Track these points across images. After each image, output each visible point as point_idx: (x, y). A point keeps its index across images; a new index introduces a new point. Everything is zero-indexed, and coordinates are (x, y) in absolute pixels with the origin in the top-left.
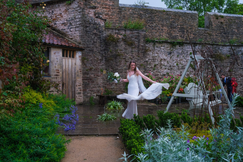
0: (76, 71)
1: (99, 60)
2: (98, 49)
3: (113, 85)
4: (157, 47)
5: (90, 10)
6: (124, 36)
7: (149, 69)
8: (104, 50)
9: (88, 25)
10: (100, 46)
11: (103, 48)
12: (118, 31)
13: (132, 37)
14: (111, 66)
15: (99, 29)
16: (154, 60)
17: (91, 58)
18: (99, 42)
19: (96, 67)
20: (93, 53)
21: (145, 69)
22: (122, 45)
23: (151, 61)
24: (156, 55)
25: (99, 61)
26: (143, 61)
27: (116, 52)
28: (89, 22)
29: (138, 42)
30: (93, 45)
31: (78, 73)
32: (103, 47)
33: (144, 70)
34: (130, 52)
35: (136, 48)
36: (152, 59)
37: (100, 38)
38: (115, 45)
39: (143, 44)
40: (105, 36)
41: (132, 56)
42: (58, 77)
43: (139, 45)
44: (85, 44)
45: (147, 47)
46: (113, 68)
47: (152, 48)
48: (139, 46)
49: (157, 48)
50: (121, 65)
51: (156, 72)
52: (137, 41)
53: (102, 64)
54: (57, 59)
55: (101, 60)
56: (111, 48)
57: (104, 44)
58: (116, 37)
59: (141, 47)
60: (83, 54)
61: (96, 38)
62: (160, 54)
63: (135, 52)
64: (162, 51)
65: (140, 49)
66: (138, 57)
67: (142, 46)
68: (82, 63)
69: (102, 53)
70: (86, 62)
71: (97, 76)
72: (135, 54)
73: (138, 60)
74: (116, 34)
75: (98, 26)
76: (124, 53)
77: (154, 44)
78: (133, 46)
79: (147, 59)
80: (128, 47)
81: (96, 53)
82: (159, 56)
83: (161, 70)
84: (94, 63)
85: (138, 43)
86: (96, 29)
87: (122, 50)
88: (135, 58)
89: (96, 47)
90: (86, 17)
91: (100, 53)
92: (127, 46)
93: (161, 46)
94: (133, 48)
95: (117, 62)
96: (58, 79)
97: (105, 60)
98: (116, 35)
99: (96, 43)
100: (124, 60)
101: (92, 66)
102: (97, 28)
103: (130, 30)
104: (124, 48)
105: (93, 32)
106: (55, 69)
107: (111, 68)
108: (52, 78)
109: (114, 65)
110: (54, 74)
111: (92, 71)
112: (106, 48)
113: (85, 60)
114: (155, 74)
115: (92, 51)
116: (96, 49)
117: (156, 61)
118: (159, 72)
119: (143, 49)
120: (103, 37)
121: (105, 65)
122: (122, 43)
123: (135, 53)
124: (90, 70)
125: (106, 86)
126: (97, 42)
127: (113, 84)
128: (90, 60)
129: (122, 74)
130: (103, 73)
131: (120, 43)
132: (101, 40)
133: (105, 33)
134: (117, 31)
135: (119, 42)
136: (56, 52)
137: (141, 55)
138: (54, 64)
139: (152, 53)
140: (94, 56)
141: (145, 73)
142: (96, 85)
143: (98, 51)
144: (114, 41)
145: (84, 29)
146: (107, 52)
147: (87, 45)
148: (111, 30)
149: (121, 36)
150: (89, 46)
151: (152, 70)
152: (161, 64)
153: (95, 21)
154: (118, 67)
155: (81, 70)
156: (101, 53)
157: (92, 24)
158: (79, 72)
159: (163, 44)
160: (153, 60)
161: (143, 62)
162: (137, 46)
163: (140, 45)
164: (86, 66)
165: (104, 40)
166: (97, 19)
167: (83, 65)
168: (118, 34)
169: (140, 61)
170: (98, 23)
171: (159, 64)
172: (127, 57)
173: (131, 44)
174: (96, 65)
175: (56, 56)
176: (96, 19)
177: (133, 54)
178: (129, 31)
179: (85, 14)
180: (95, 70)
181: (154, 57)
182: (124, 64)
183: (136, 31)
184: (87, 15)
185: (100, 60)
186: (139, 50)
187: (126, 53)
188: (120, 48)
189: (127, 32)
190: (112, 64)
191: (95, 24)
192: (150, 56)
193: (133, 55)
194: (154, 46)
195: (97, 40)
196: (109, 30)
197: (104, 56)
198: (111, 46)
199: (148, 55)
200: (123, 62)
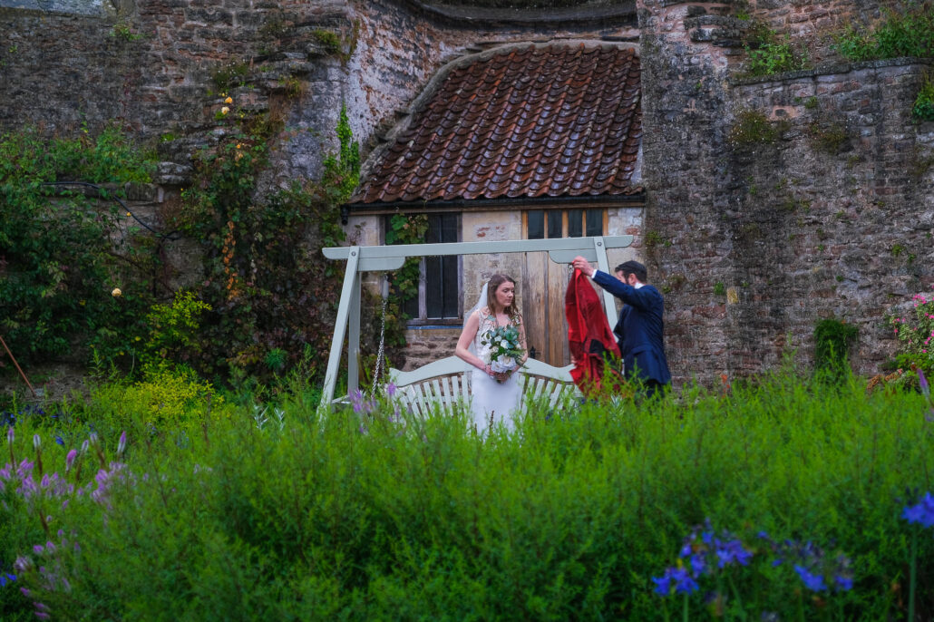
1: (707, 242)
2: (704, 188)
3: (766, 358)
5: (671, 14)
6: (812, 105)
8: (730, 189)
9: (664, 85)
10: (714, 173)
11: (726, 182)
12: (784, 85)
13: (846, 106)
14: (760, 266)
15: (708, 92)
17: (680, 235)
18: (707, 155)
19: (700, 271)
20: (688, 209)
21: (913, 269)
22: (802, 156)
25: (709, 244)
26: (906, 229)
27: (777, 194)
28: (668, 67)
29: (873, 128)
30: (684, 170)
32: (723, 178)
33: (908, 277)
34: (840, 187)
35: (871, 163)
37: (711, 133)
38: (771, 160)
39: (902, 136)
40: (732, 121)
43: (883, 142)
44: (654, 172)
45: (922, 147)
46: (768, 276)
48: (881, 150)
50: (802, 258)
52: (871, 125)
53: (720, 259)
55: (718, 238)
56: (757, 178)
57: (730, 162)
58: (777, 118)
59: (890, 153)
60: (649, 216)
61: (696, 137)
63: (863, 180)
65: (888, 165)
66: (881, 207)
67: (897, 147)
69: (719, 207)
70: (661, 251)
71: (702, 315)
72: (863, 193)
73: (880, 221)
74: (774, 104)
75: (704, 78)
76: (812, 197)
78: (851, 153)
79: (927, 217)
80: (826, 162)
81: (697, 210)
84: (690, 257)
85: (877, 134)
86: (694, 95)
87: (805, 178)
88: (863, 213)
89: (696, 180)
90: (658, 50)
91: (712, 204)
92: (824, 156)
94: (851, 163)
95: (781, 241)
97: (733, 239)
98: (777, 108)
99: (697, 159)
100: (813, 231)
101: (685, 268)
102: (697, 89)
103: (837, 73)
104: (814, 167)
105: (685, 110)
107: (761, 275)
109: (770, 262)
111: (686, 294)
112: (737, 180)
113: (658, 242)
115: (681, 198)
116: (698, 188)
119: (900, 163)
120: (722, 128)
121: (732, 261)
122: (802, 145)
123: (866, 189)
124: (677, 289)
125: (740, 361)
126: (699, 154)
127: (769, 351)
128: (676, 243)
129: (804, 301)
130: (725, 300)
131: (794, 146)
132: (715, 145)
133: (733, 108)
134: (780, 89)
135: (788, 144)
136: (487, 229)
137: (892, 197)
138: (479, 276)
140: (690, 224)
141: (918, 292)
142: (701, 360)
143: (704, 199)
145: (650, 104)
146: (742, 200)
147: (664, 173)
148: (755, 88)
149: (799, 108)
150: (669, 180)
153: (690, 56)
154: (787, 267)
156: (715, 204)
157: (681, 77)
161: (904, 232)
162: (875, 151)
163: (889, 139)
164: (663, 271)
166: (700, 46)
168: (782, 104)
169: (887, 228)
170: (701, 66)
172: (828, 214)
173: (842, 145)
174: (696, 263)
176: (693, 46)
177: (854, 192)
178: (830, 78)
179: (654, 37)
180: (694, 285)
182: (815, 252)
183: (864, 73)
184: (661, 39)
185: (714, 237)
186: (882, 172)
187: (823, 193)
188: (793, 170)
189: (822, 85)
190: (763, 257)
191: (693, 71)
193: (853, 200)
195: (699, 147)
196: (747, 89)
197: (729, 220)
198: (756, 167)
199: (928, 193)
200: (807, 240)
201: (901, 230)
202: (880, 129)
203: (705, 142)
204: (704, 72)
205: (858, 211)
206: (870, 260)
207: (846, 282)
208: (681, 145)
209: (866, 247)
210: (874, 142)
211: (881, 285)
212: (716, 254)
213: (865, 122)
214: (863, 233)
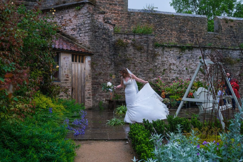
0: (85, 76)
1: (108, 65)
2: (107, 54)
3: (122, 90)
4: (166, 51)
5: (100, 16)
6: (133, 40)
7: (158, 74)
8: (114, 55)
9: (97, 30)
10: (110, 51)
11: (112, 53)
12: (127, 35)
13: (141, 42)
15: (108, 34)
16: (164, 65)
17: (100, 63)
18: (108, 47)
19: (105, 71)
20: (103, 58)
21: (154, 73)
22: (131, 50)
23: (160, 65)
24: (165, 59)
25: (108, 66)
26: (152, 66)
27: (125, 57)
28: (98, 27)
29: (146, 47)
30: (102, 49)
31: (87, 77)
32: (112, 52)
33: (153, 75)
34: (139, 57)
35: (145, 53)
36: (161, 63)
37: (109, 43)
38: (124, 50)
39: (152, 49)
40: (114, 41)
41: (141, 60)
42: (68, 82)
43: (148, 49)
44: (94, 49)
45: (156, 51)
47: (161, 53)
48: (148, 51)
49: (166, 53)
51: (165, 76)
52: (146, 46)
53: (111, 69)
54: (66, 64)
55: (110, 65)
56: (120, 53)
57: (113, 49)
58: (125, 42)
59: (150, 52)
60: (92, 58)
61: (105, 43)
62: (169, 58)
63: (144, 56)
64: (172, 56)
65: (149, 54)
66: (148, 61)
67: (151, 51)
68: (91, 68)
69: (111, 58)
70: (95, 66)
71: (106, 81)
72: (144, 58)
73: (147, 64)
74: (125, 39)
75: (107, 31)
76: (133, 58)
77: (164, 49)
78: (142, 51)
79: (156, 64)
80: (137, 52)
81: (105, 58)
82: (168, 61)
83: (170, 75)
84: (103, 68)
87: (131, 54)
88: (144, 62)
89: (105, 52)
90: (95, 23)
91: (109, 57)
92: (136, 51)
93: (171, 51)
94: (141, 53)
95: (126, 66)
96: (67, 84)
97: (114, 65)
99: (105, 47)
100: (133, 65)
101: (101, 70)
102: (106, 33)
104: (133, 52)
105: (102, 37)
106: (65, 74)
108: (62, 83)
110: (63, 79)
111: (102, 76)
112: (115, 53)
113: (94, 64)
114: (164, 78)
115: (101, 55)
116: (105, 54)
117: (165, 65)
118: (168, 77)
119: (152, 54)
120: (112, 42)
121: (114, 69)
122: (131, 48)
124: (99, 75)
126: (106, 47)
128: (99, 65)
130: (112, 77)
131: (129, 48)
132: (110, 45)
133: (115, 38)
134: (126, 36)
136: (65, 57)
137: (150, 60)
139: (162, 57)
140: (103, 61)
141: (154, 77)
143: (107, 56)
144: (123, 46)
145: (93, 34)
146: (116, 57)
147: (96, 49)
148: (120, 35)
149: (130, 40)
150: (98, 51)
151: (161, 75)
152: (170, 69)
153: (104, 26)
155: (90, 74)
157: (101, 30)
158: (89, 77)
159: (172, 48)
160: (162, 65)
162: (146, 51)
164: (96, 71)
165: (113, 45)
166: (106, 24)
167: (93, 70)
168: (127, 39)
169: (149, 65)
170: (107, 28)
171: (168, 69)
172: (136, 62)
173: (140, 49)
175: (66, 61)
176: (105, 24)
177: (142, 58)
178: (138, 36)
179: (94, 20)
180: (104, 74)
181: (163, 62)
182: (133, 69)
183: (145, 36)
184: (96, 20)
185: (110, 64)
186: (148, 55)
187: (135, 58)
188: (129, 52)
189: (136, 37)
191: (104, 29)
192: (159, 61)
194: (163, 51)
196: (118, 35)
197: (113, 61)
198: (120, 51)
199: (157, 60)
200: (132, 67)
201: (151, 66)
202: (148, 47)
203: (107, 44)
204: (108, 30)
205: (142, 62)
206: (145, 71)
207: (140, 75)
208: (101, 44)
209: (144, 69)
210: (146, 49)
211: (147, 76)
212: (110, 68)
213: (145, 45)
214: (144, 66)
